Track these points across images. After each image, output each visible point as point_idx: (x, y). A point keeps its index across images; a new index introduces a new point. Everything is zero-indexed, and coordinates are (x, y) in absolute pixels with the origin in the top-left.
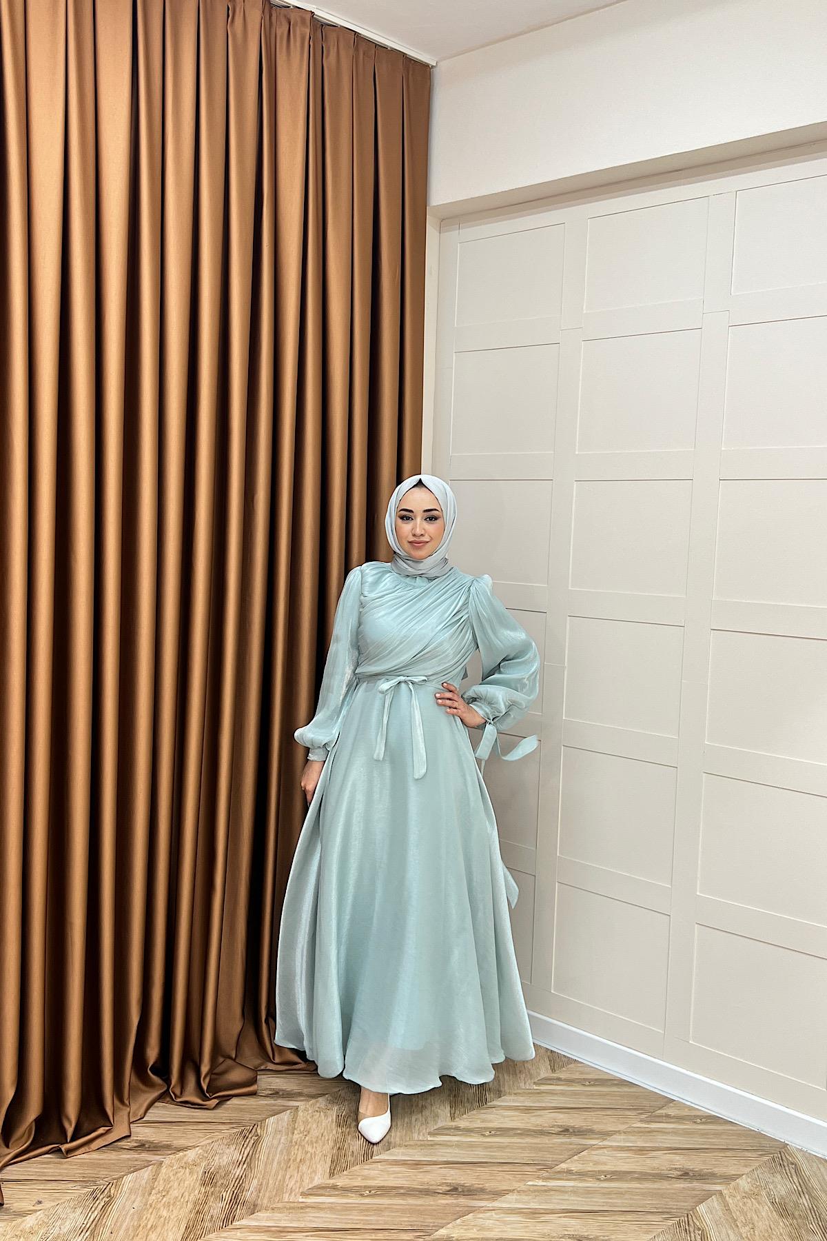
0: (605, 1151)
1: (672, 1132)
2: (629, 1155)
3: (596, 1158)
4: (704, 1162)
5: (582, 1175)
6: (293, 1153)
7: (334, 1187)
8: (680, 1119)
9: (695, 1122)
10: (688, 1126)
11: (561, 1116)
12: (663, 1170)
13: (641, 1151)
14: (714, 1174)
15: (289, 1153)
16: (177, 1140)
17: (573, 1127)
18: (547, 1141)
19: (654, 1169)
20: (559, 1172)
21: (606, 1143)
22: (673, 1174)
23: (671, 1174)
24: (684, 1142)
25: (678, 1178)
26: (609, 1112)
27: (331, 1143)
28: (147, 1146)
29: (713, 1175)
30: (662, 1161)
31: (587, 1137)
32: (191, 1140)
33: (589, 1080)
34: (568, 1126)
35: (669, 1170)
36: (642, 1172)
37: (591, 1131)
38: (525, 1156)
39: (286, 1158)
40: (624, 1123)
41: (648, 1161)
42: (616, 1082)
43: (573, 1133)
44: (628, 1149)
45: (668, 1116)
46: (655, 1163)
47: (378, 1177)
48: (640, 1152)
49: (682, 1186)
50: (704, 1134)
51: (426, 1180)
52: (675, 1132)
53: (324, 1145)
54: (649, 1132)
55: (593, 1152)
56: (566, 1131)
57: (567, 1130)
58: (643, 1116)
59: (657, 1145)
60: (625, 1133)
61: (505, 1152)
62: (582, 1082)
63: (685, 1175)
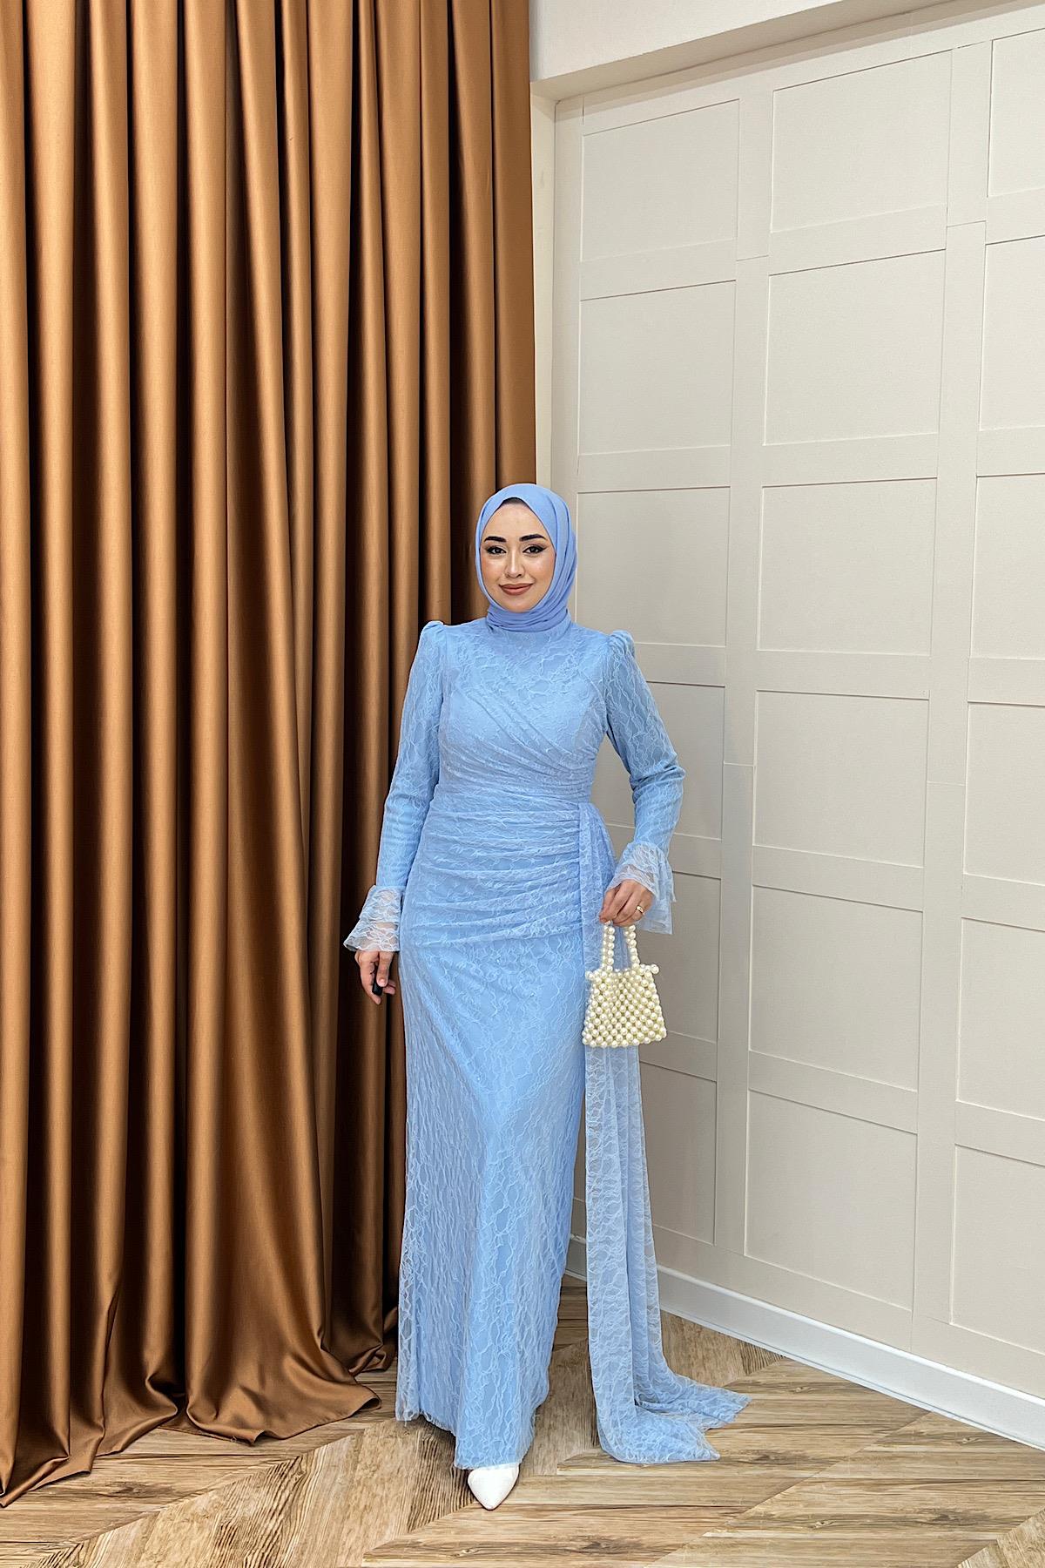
0: (823, 1485)
1: (925, 1457)
2: (857, 1491)
3: (807, 1497)
4: (971, 1500)
5: (787, 1522)
6: (353, 1498)
7: (414, 1545)
8: (935, 1438)
9: (959, 1443)
10: (949, 1448)
11: (758, 1437)
12: (910, 1512)
13: (878, 1485)
14: (986, 1517)
15: (347, 1498)
16: (179, 1481)
17: (774, 1453)
18: (736, 1474)
19: (896, 1510)
20: (753, 1518)
21: (824, 1475)
22: (925, 1518)
23: (921, 1518)
24: (944, 1471)
25: (932, 1523)
26: (830, 1431)
27: (412, 1482)
28: (135, 1491)
29: (984, 1518)
30: (909, 1500)
31: (796, 1466)
32: (202, 1481)
33: (802, 1385)
34: (769, 1452)
35: (918, 1513)
36: (877, 1516)
37: (803, 1458)
38: (703, 1496)
39: (343, 1505)
40: (852, 1446)
41: (888, 1500)
42: (842, 1387)
43: (776, 1462)
44: (857, 1483)
45: (918, 1435)
46: (898, 1503)
47: (482, 1530)
48: (875, 1488)
49: (938, 1534)
50: (973, 1460)
51: (551, 1532)
52: (928, 1458)
53: (399, 1485)
54: (890, 1458)
55: (805, 1489)
56: (764, 1458)
57: (766, 1457)
58: (881, 1436)
59: (901, 1477)
60: (853, 1460)
61: (672, 1491)
62: (790, 1387)
63: (942, 1518)
